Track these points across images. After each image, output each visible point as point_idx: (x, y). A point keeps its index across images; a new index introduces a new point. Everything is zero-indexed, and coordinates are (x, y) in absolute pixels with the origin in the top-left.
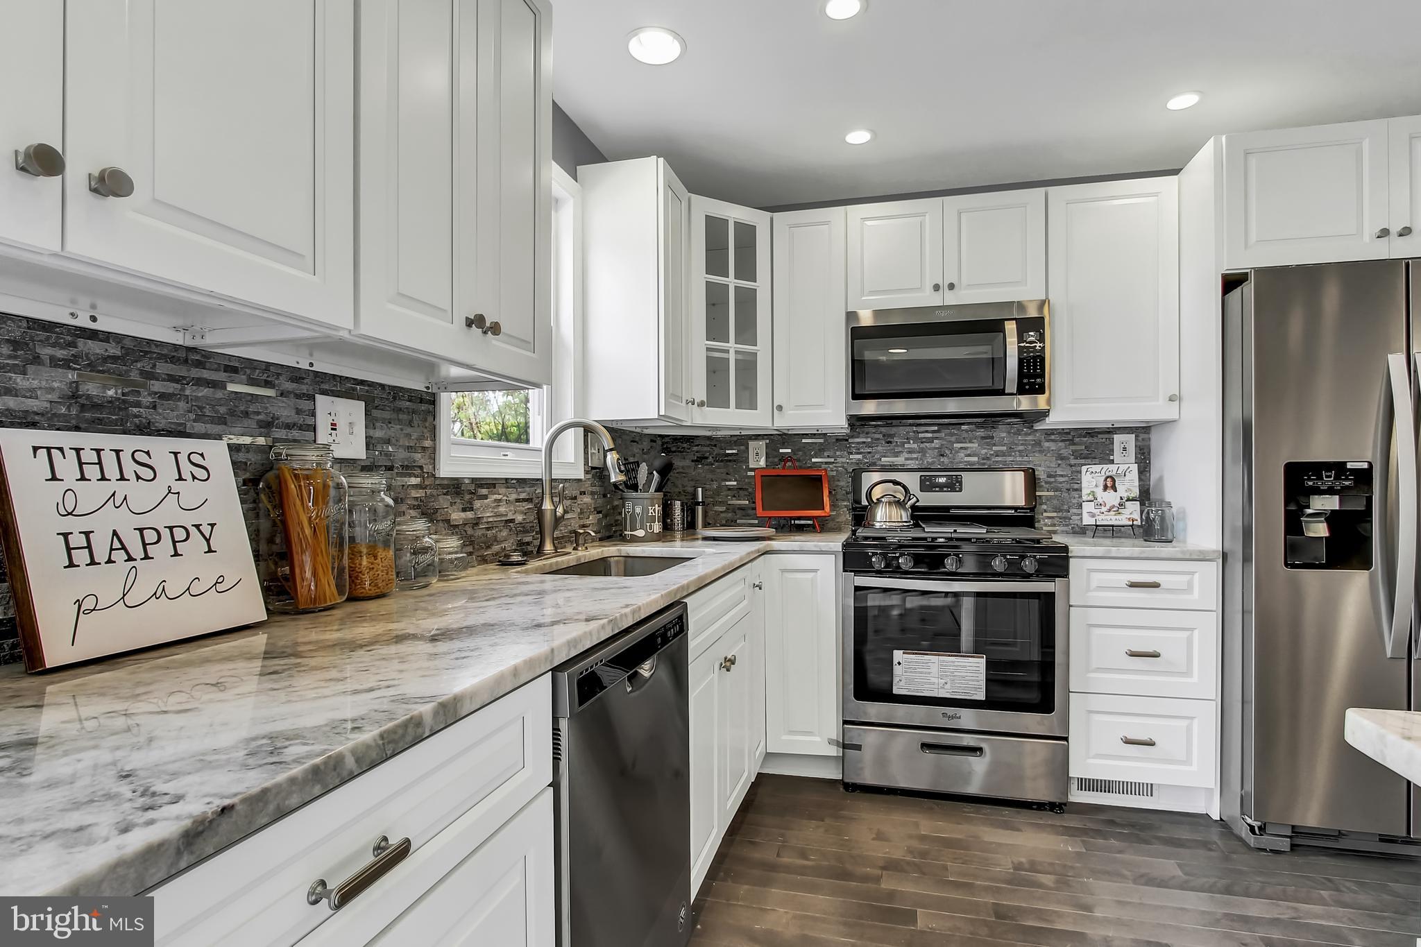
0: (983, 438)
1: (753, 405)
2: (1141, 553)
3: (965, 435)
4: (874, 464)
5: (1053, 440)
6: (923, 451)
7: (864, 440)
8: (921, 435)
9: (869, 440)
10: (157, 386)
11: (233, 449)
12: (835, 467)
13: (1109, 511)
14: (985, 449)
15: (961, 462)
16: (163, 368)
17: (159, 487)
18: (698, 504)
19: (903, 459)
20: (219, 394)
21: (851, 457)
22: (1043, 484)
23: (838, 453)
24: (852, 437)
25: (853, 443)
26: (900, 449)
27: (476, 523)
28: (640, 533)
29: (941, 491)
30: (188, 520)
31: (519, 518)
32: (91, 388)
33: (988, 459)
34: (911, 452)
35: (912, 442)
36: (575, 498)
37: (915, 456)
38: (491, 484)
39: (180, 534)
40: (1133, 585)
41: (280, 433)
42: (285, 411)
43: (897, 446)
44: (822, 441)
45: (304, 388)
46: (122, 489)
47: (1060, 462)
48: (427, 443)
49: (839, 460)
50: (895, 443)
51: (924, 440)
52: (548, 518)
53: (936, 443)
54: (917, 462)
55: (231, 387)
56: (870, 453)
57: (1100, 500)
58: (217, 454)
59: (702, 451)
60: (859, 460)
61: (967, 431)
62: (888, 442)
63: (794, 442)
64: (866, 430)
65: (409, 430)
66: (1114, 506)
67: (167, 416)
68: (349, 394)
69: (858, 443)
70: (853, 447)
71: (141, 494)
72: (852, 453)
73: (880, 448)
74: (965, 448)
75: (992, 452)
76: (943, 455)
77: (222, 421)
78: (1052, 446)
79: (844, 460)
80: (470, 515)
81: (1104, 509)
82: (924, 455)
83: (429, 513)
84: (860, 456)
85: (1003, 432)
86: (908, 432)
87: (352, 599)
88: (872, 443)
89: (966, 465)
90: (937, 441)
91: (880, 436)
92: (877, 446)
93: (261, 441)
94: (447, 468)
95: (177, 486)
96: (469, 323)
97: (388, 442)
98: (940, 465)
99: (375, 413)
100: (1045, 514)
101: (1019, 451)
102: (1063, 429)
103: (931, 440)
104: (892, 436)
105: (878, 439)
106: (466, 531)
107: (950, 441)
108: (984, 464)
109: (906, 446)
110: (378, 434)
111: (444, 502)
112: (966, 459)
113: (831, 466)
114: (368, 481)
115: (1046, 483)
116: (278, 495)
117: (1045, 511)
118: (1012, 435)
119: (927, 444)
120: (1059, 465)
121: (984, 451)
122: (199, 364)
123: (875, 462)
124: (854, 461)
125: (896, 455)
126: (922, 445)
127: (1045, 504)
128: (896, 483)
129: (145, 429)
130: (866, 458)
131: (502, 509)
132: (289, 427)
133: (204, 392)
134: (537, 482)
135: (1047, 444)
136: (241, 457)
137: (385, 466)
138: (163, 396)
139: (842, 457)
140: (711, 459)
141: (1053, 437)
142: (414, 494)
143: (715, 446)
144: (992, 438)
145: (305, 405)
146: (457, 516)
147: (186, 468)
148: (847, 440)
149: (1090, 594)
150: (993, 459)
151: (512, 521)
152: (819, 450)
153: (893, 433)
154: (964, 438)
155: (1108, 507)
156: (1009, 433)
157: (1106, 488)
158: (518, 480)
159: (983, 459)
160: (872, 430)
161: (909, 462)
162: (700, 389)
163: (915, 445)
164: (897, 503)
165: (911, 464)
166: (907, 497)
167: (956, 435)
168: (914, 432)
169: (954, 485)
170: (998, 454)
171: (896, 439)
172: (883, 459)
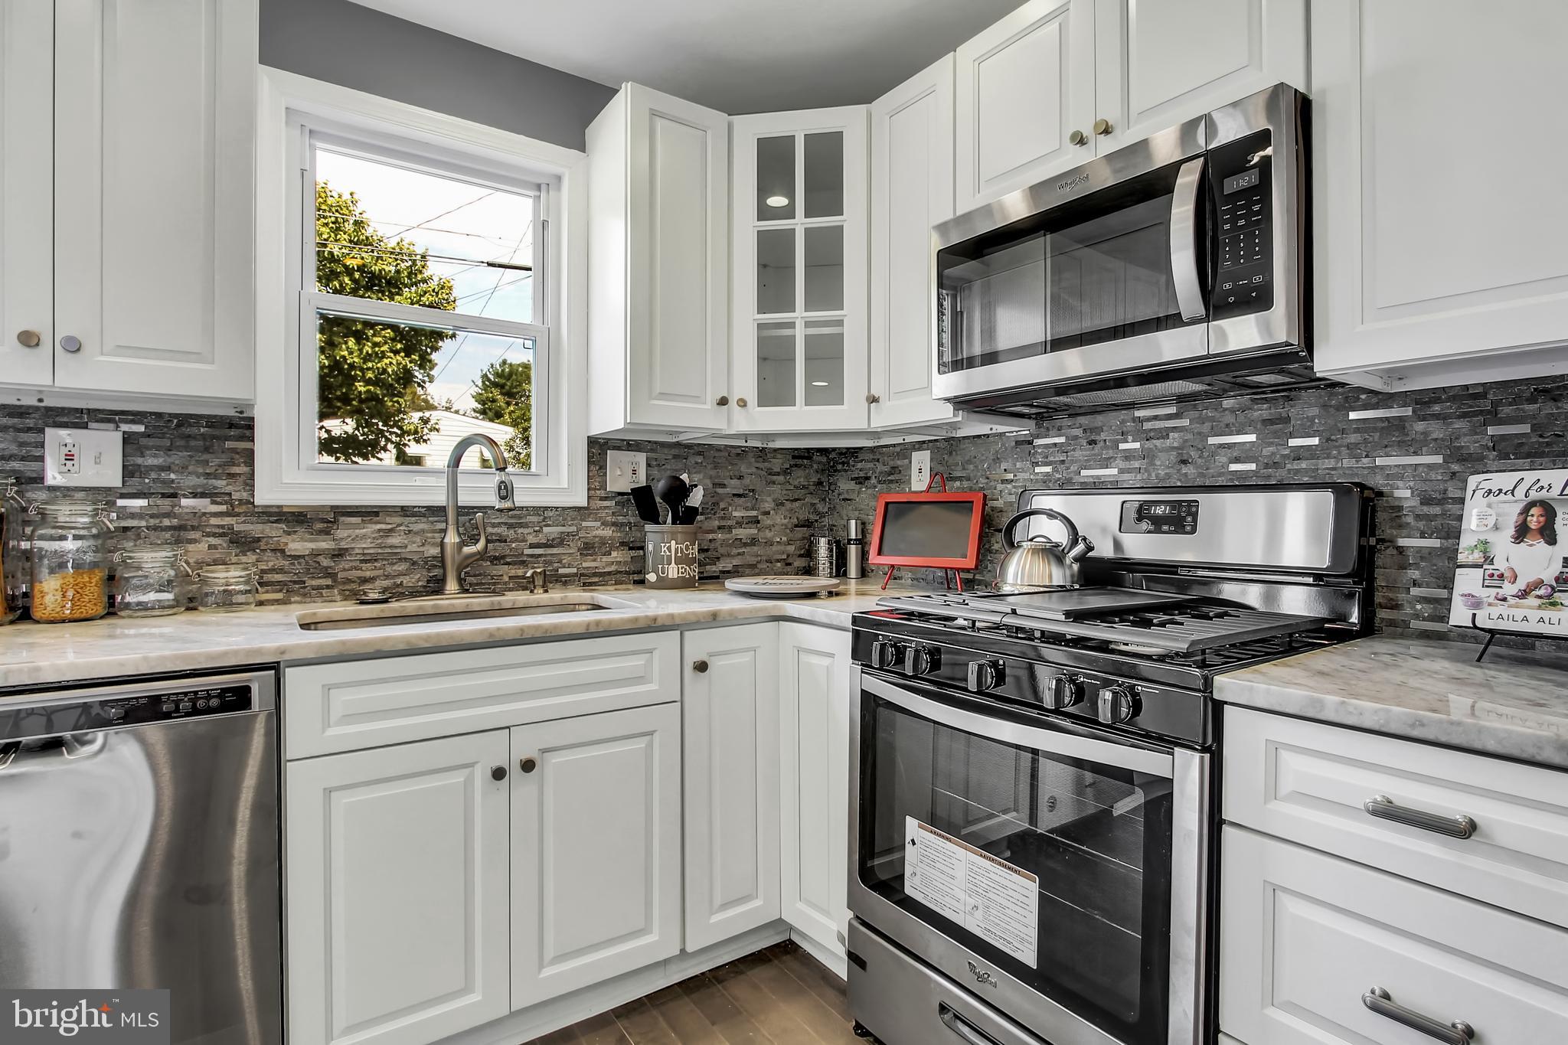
0: (1267, 422)
2: (1413, 726)
3: (1229, 418)
4: (1069, 481)
5: (1436, 417)
6: (1147, 455)
7: (1057, 440)
8: (1147, 426)
9: (1062, 440)
12: (1015, 487)
13: (1526, 595)
14: (1270, 444)
15: (1220, 474)
18: (851, 542)
19: (1115, 471)
21: (1038, 470)
22: (1410, 519)
23: (1019, 465)
24: (1038, 437)
25: (1039, 446)
26: (1111, 453)
27: (339, 554)
28: (652, 577)
29: (1159, 531)
31: (432, 551)
33: (1275, 465)
34: (1128, 456)
35: (1130, 438)
37: (1136, 464)
40: (1389, 812)
43: (1106, 447)
45: (23, 422)
47: (1455, 467)
49: (1020, 476)
50: (1102, 443)
51: (1152, 434)
52: (449, 552)
53: (1174, 439)
54: (1139, 477)
56: (1063, 462)
57: (1503, 566)
59: (866, 469)
60: (1047, 474)
61: (1232, 411)
62: (1091, 442)
63: (964, 449)
64: (1058, 423)
66: (1539, 584)
69: (1046, 446)
70: (1040, 454)
72: (1037, 464)
73: (1078, 454)
74: (1230, 446)
75: (1287, 452)
76: (1184, 462)
78: (1436, 430)
79: (1026, 476)
80: (325, 545)
81: (1508, 590)
82: (1152, 463)
83: (244, 544)
84: (1048, 469)
85: (1311, 406)
86: (1123, 422)
88: (1067, 444)
89: (1232, 480)
90: (1176, 435)
91: (1078, 432)
92: (1074, 450)
97: (163, 470)
98: (1180, 480)
100: (1415, 591)
101: (1352, 447)
102: (1466, 387)
103: (1164, 434)
104: (1098, 430)
105: (1076, 438)
106: (318, 563)
107: (1200, 434)
108: (1269, 477)
109: (1122, 446)
111: (272, 530)
112: (1234, 467)
113: (1009, 486)
115: (1418, 517)
117: (1415, 583)
118: (1332, 410)
119: (1158, 443)
120: (1454, 474)
121: (1267, 451)
123: (1071, 479)
124: (1040, 477)
125: (1106, 463)
126: (1148, 444)
127: (1416, 566)
128: (1051, 515)
130: (1057, 471)
131: (394, 540)
132: (3, 459)
135: (1420, 426)
137: (162, 494)
139: (1023, 471)
140: (873, 481)
141: (1437, 408)
142: (217, 521)
143: (878, 460)
144: (1287, 420)
145: (27, 437)
146: (300, 546)
148: (1030, 443)
149: (1274, 805)
150: (1289, 466)
152: (994, 460)
153: (1100, 424)
154: (1227, 425)
155: (1522, 585)
156: (1325, 406)
157: (1524, 533)
158: (429, 508)
159: (1267, 466)
160: (1067, 422)
161: (1126, 476)
162: (745, 381)
163: (1137, 445)
164: (1053, 553)
165: (1129, 479)
166: (1074, 542)
167: (1212, 419)
168: (1135, 420)
169: (1181, 520)
170: (1298, 454)
171: (1103, 436)
172: (1084, 473)
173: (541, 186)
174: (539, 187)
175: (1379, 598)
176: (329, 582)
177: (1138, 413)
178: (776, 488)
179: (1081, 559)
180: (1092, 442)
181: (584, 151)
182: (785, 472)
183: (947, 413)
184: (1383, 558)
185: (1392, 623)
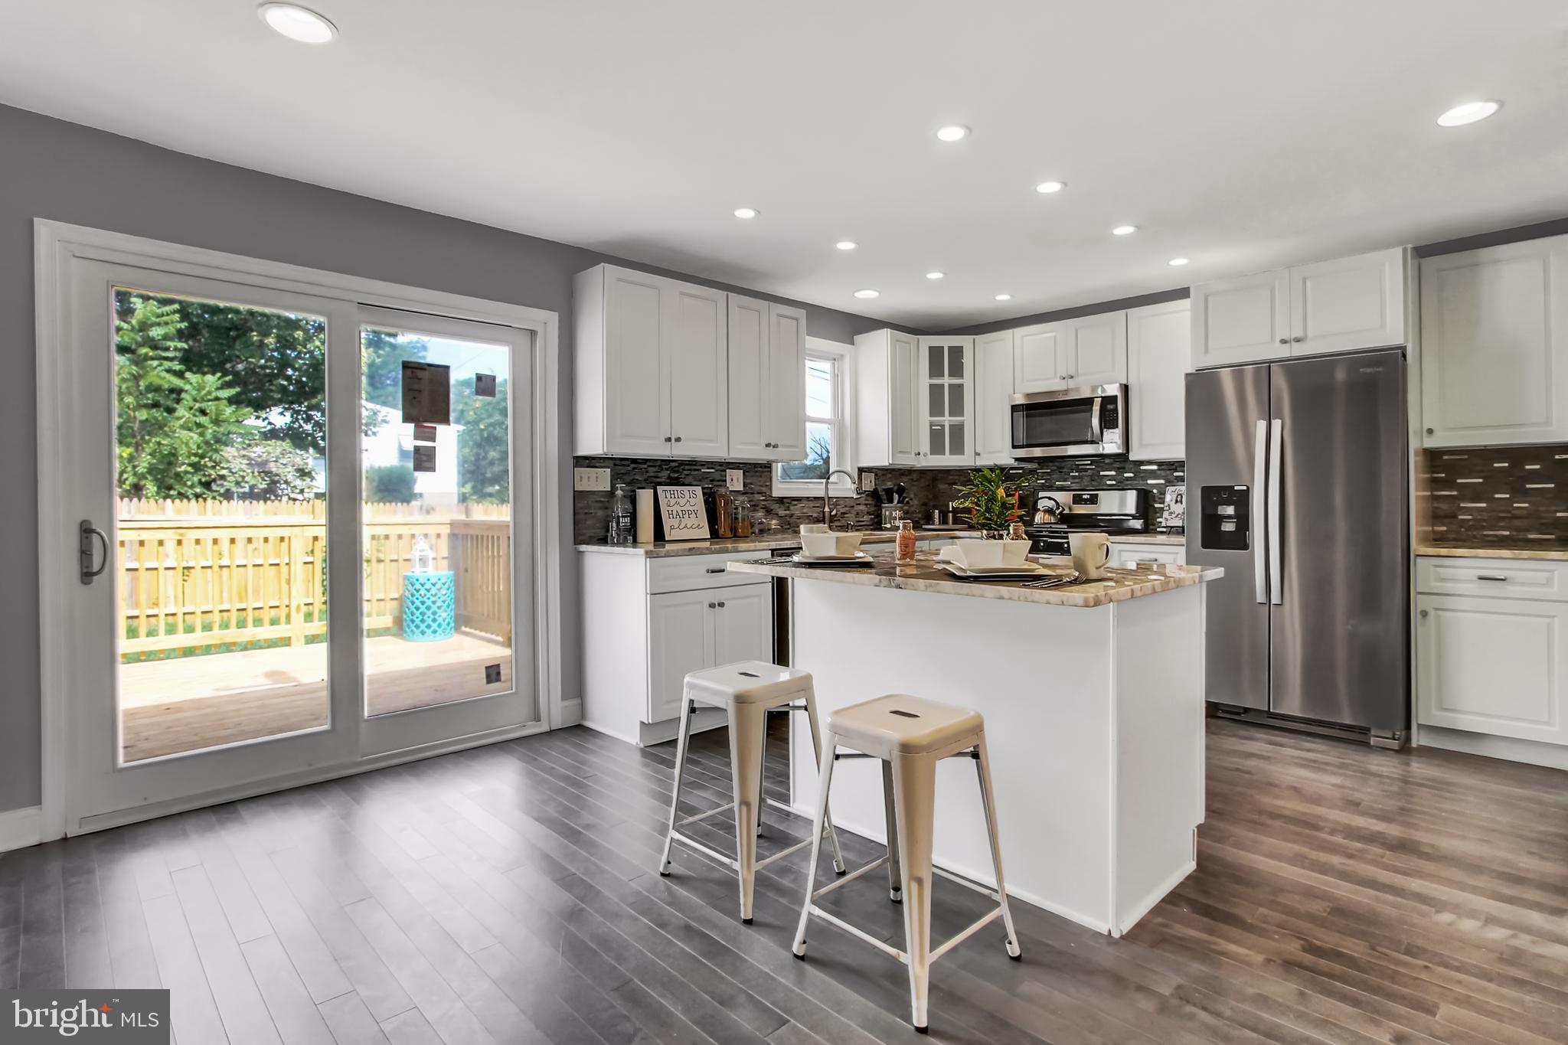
0: (1119, 468)
1: (962, 452)
3: (1108, 466)
4: (1051, 486)
6: (1081, 478)
8: (1081, 467)
9: (1049, 471)
10: (686, 472)
11: (703, 489)
12: (1033, 488)
13: (1176, 517)
14: (1118, 475)
15: (1104, 485)
16: (687, 467)
17: (685, 500)
18: (949, 512)
19: (1069, 484)
20: (699, 472)
22: (1155, 498)
25: (1039, 473)
26: (1067, 476)
27: (791, 516)
28: (888, 526)
29: (1086, 504)
30: (692, 508)
31: (815, 515)
32: (672, 475)
33: (1121, 482)
34: (1074, 478)
35: (1074, 471)
36: (853, 507)
37: (1077, 481)
38: (799, 499)
39: (690, 512)
41: (716, 483)
42: (717, 476)
43: (1066, 474)
44: (1021, 471)
45: (722, 468)
46: (678, 500)
48: (768, 484)
51: (1082, 470)
52: (827, 514)
53: (1089, 472)
54: (1078, 485)
55: (703, 470)
56: (1049, 479)
57: (1172, 510)
58: (699, 490)
60: (1042, 483)
64: (1047, 464)
65: (760, 479)
66: (1179, 514)
67: (687, 480)
68: (738, 468)
69: (1042, 473)
70: (1039, 475)
71: (682, 502)
72: (1038, 479)
73: (1055, 476)
74: (1108, 476)
75: (1123, 478)
76: (1093, 480)
77: (700, 481)
78: (1162, 473)
79: (1034, 484)
80: (788, 512)
81: (1173, 516)
82: (1082, 481)
83: (769, 512)
84: (1043, 481)
85: (1130, 466)
86: (1072, 465)
87: (735, 536)
89: (1107, 487)
93: (710, 486)
94: (776, 493)
95: (690, 500)
96: (767, 446)
97: (752, 484)
99: (747, 474)
101: (1141, 477)
102: (1169, 462)
103: (1086, 470)
104: (1063, 468)
105: (1055, 470)
107: (1098, 471)
108: (1118, 486)
109: (1071, 474)
110: (748, 481)
111: (775, 506)
112: (1108, 483)
113: (1027, 488)
114: (741, 498)
115: (1157, 498)
116: (714, 501)
117: (1156, 516)
118: (1135, 467)
119: (1084, 473)
120: (1164, 485)
121: (1118, 478)
122: (695, 465)
123: (1054, 486)
124: (1045, 485)
125: (1063, 480)
126: (1081, 474)
128: (1050, 498)
129: (683, 484)
130: (1047, 482)
131: (805, 511)
132: (718, 481)
133: (696, 472)
134: (822, 498)
135: (1158, 471)
136: (705, 491)
137: (751, 492)
138: (687, 475)
139: (1032, 482)
141: (1163, 467)
142: (763, 503)
144: (1124, 468)
145: (723, 473)
146: (782, 512)
147: (691, 494)
148: (1036, 471)
150: (1124, 482)
151: (811, 516)
153: (1063, 466)
154: (1107, 469)
155: (1176, 515)
156: (1133, 466)
157: (1177, 501)
158: (814, 498)
159: (1119, 482)
160: (1051, 464)
161: (1073, 485)
162: (925, 445)
163: (1077, 474)
164: (1050, 511)
165: (1075, 486)
166: (1058, 508)
167: (1102, 467)
168: (1076, 465)
169: (1093, 500)
170: (1128, 479)
171: (1065, 470)
172: (1057, 483)
173: (835, 359)
174: (835, 360)
175: (1150, 522)
176: (788, 527)
177: (1077, 463)
178: (915, 488)
179: (1061, 513)
180: (1061, 472)
181: (853, 344)
182: (917, 480)
183: (1012, 461)
184: (1151, 510)
185: (1153, 529)
